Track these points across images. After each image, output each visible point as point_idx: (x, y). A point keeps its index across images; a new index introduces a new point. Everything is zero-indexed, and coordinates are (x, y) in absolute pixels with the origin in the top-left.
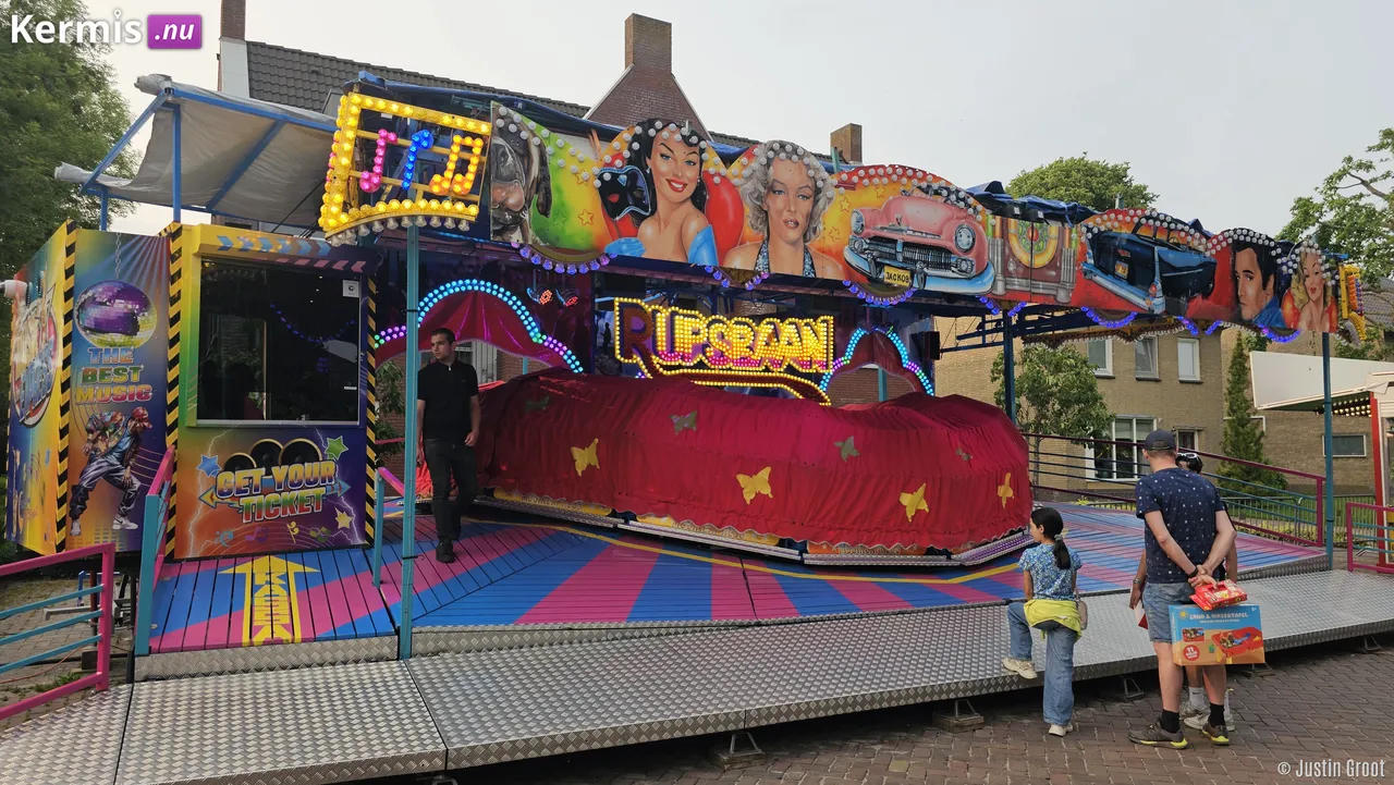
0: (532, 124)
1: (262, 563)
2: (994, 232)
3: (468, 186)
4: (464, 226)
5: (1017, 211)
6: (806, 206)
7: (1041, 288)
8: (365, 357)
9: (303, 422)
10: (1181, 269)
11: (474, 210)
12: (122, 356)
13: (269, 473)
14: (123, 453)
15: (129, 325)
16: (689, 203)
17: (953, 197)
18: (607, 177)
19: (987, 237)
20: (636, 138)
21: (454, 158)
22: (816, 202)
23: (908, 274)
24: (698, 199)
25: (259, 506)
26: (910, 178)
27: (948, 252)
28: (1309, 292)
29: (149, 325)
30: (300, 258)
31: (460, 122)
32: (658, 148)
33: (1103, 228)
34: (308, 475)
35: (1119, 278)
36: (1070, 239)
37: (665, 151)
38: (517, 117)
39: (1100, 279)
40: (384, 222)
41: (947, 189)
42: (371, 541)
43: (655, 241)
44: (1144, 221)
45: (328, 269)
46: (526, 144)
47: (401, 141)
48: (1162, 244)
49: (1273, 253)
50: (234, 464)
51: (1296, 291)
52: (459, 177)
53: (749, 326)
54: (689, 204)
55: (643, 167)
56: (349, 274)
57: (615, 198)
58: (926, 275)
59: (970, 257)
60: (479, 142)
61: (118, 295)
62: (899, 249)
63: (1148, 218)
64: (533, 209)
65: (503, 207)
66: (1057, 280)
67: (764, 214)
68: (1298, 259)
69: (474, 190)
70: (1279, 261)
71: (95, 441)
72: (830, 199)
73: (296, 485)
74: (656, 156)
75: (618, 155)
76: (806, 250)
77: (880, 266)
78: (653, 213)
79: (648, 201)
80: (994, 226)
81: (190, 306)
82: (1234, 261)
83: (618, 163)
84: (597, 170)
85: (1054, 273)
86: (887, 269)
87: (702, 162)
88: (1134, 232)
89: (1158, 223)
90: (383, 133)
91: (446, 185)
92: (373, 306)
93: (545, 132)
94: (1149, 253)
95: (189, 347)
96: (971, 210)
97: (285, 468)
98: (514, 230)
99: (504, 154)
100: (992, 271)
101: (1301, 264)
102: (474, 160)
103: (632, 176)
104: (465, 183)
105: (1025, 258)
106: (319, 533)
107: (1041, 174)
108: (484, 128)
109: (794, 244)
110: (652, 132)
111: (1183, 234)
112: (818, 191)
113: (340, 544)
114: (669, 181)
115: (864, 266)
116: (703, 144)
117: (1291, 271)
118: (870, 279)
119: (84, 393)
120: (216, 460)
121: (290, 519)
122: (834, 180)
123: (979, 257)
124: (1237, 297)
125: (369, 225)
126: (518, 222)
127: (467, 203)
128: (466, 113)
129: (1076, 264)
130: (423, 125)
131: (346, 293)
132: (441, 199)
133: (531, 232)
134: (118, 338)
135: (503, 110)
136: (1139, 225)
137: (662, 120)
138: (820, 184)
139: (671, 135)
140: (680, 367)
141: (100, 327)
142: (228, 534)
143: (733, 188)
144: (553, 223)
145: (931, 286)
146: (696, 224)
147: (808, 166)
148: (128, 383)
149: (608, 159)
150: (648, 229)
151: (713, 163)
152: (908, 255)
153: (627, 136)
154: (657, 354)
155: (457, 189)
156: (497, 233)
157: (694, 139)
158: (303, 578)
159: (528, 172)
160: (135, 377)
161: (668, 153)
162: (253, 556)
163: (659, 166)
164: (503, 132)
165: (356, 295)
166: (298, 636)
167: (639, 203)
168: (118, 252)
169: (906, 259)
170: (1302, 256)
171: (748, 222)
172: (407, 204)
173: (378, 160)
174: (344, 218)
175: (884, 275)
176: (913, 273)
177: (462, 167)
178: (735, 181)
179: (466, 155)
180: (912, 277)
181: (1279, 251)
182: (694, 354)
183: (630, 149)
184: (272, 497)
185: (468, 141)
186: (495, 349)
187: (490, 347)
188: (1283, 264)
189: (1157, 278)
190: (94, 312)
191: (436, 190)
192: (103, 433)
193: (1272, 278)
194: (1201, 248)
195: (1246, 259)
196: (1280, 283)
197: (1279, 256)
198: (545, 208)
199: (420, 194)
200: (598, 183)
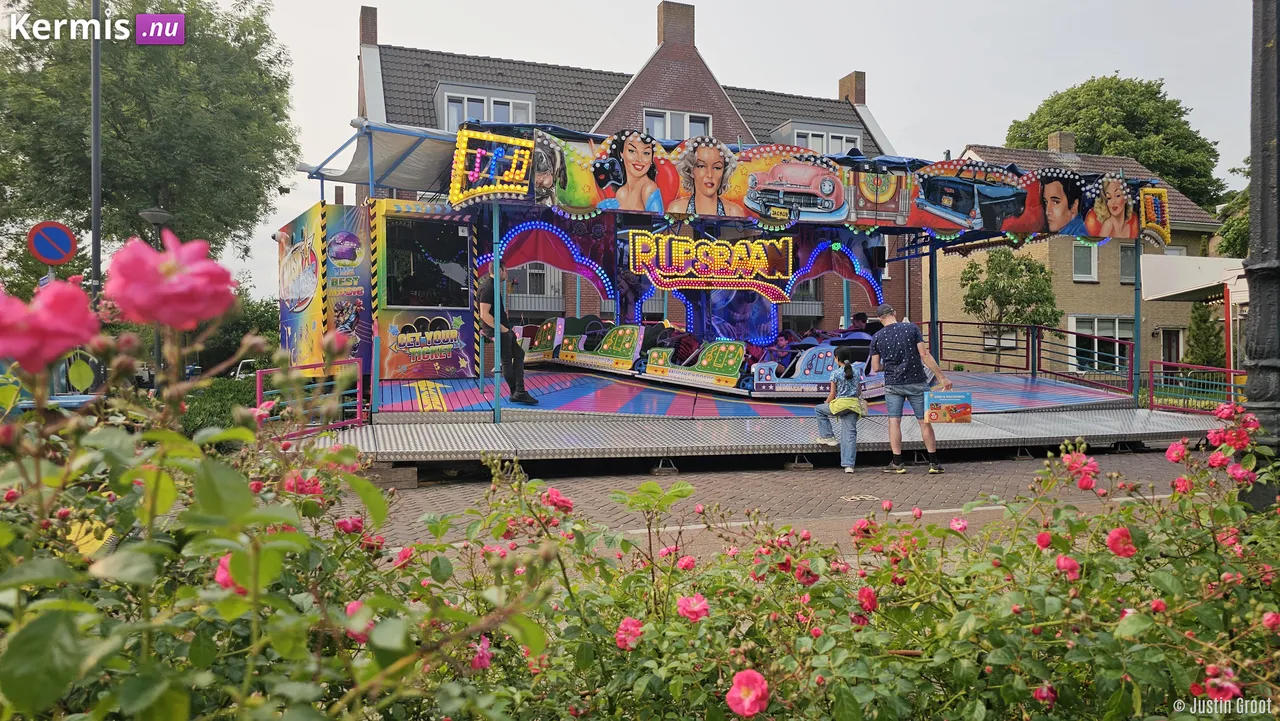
0: (556, 139)
1: (422, 384)
2: (849, 181)
3: (523, 176)
4: (521, 197)
5: (867, 167)
6: (719, 173)
7: (883, 216)
8: (472, 271)
9: (440, 307)
10: (996, 199)
11: (526, 189)
12: (350, 271)
13: (423, 335)
14: (352, 323)
15: (351, 255)
16: (646, 176)
17: (818, 162)
18: (598, 165)
19: (844, 186)
20: (614, 142)
21: (515, 161)
22: (725, 171)
23: (787, 211)
24: (651, 174)
25: (419, 353)
26: (789, 152)
27: (815, 196)
28: (1111, 210)
29: (362, 254)
30: (435, 215)
31: (518, 142)
32: (627, 147)
33: (932, 175)
34: (444, 337)
35: (945, 207)
36: (906, 184)
37: (631, 148)
38: (548, 136)
39: (930, 208)
40: (481, 197)
41: (814, 157)
42: (478, 375)
43: (626, 200)
44: (965, 168)
45: (450, 221)
46: (553, 152)
47: (488, 154)
48: (981, 183)
49: (1078, 184)
50: (406, 330)
51: (1099, 209)
52: (518, 171)
53: (727, 246)
54: (646, 178)
55: (618, 158)
56: (462, 223)
57: (602, 177)
58: (799, 211)
59: (831, 198)
60: (528, 152)
61: (346, 239)
62: (781, 196)
63: (968, 166)
64: (557, 186)
65: (541, 185)
66: (896, 210)
67: (692, 181)
68: (1101, 187)
69: (526, 178)
70: (1083, 189)
71: (338, 317)
72: (734, 169)
73: (438, 342)
74: (626, 151)
75: (605, 153)
76: (719, 200)
77: (768, 207)
78: (624, 184)
79: (621, 176)
80: (848, 178)
81: (381, 244)
82: (1043, 191)
83: (604, 157)
84: (592, 162)
85: (893, 206)
86: (773, 209)
87: (653, 152)
88: (958, 175)
89: (977, 169)
90: (479, 150)
91: (511, 176)
92: (475, 241)
93: (563, 143)
94: (970, 189)
95: (381, 266)
96: (831, 169)
97: (432, 333)
98: (547, 198)
99: (541, 157)
100: (846, 207)
101: (1104, 190)
102: (526, 162)
103: (612, 164)
104: (521, 174)
105: (872, 198)
106: (450, 369)
107: (1073, 94)
108: (530, 144)
109: (711, 196)
110: (623, 138)
111: (998, 175)
112: (726, 164)
113: (461, 376)
114: (634, 165)
115: (758, 208)
116: (653, 142)
117: (1094, 196)
118: (761, 215)
119: (332, 291)
120: (398, 327)
121: (435, 361)
122: (736, 157)
123: (837, 198)
124: (1046, 216)
125: (474, 199)
126: (549, 193)
127: (522, 185)
128: (521, 136)
129: (912, 198)
130: (500, 144)
131: (461, 234)
132: (509, 183)
133: (556, 198)
134: (347, 262)
135: (540, 133)
136: (961, 170)
137: (629, 131)
138: (727, 160)
139: (635, 139)
140: (676, 276)
141: (338, 256)
142: (404, 367)
143: (673, 167)
144: (568, 193)
145: (804, 218)
146: (650, 188)
147: (720, 150)
148: (352, 286)
149: (598, 155)
150: (621, 193)
151: (660, 152)
152: (786, 199)
153: (609, 141)
154: (659, 268)
155: (517, 178)
156: (538, 200)
157: (648, 140)
158: (444, 390)
159: (554, 165)
160: (356, 283)
161: (633, 149)
162: (417, 380)
163: (627, 156)
164: (541, 145)
165: (466, 235)
166: (445, 409)
167: (616, 178)
168: (345, 216)
169: (785, 202)
170: (1105, 185)
171: (682, 185)
172: (492, 187)
173: (477, 165)
174: (461, 196)
175: (771, 212)
176: (790, 210)
177: (519, 167)
178: (674, 162)
179: (521, 159)
180: (790, 213)
181: (1083, 182)
182: (686, 268)
183: (611, 148)
184: (425, 349)
185: (522, 152)
186: (561, 271)
187: (557, 270)
188: (1086, 191)
189: (977, 207)
190: (336, 248)
191: (506, 179)
192: (342, 312)
193: (1077, 202)
194: (1014, 184)
195: (1053, 189)
196: (1084, 205)
197: (1082, 185)
198: (564, 185)
199: (499, 181)
200: (593, 169)
